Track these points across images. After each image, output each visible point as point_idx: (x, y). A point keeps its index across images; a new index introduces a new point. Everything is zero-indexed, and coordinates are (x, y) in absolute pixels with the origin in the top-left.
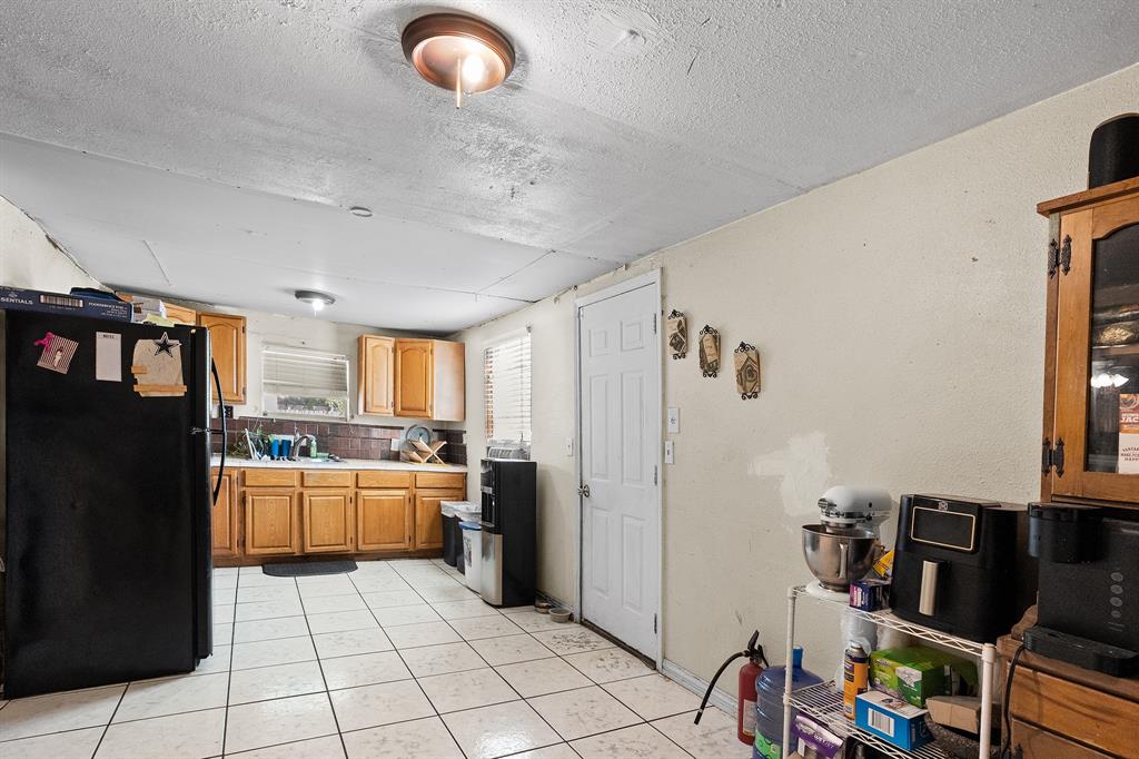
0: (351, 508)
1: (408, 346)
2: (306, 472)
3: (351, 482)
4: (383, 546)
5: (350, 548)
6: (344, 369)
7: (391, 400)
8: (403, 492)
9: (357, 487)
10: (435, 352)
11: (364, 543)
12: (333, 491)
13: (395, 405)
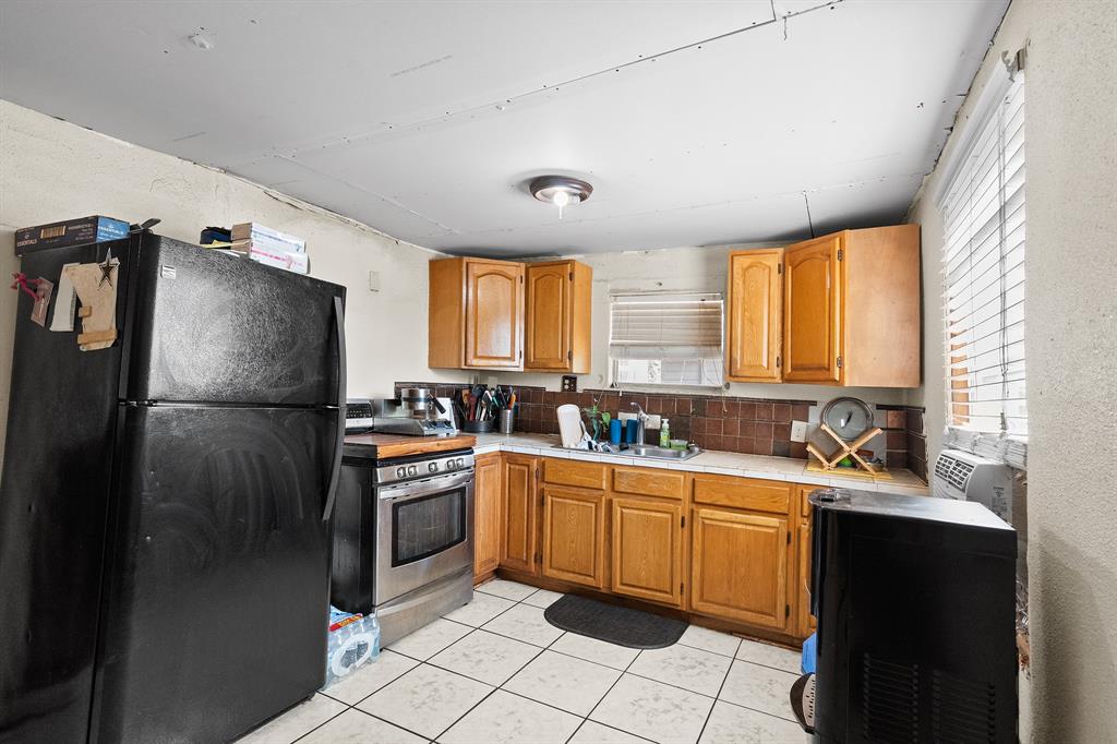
0: (681, 536)
1: (802, 255)
2: (617, 470)
3: (683, 493)
4: (733, 613)
5: (678, 600)
6: (719, 313)
7: (777, 353)
8: (774, 521)
9: (693, 501)
10: (847, 253)
11: (702, 598)
12: (655, 504)
13: (782, 362)
